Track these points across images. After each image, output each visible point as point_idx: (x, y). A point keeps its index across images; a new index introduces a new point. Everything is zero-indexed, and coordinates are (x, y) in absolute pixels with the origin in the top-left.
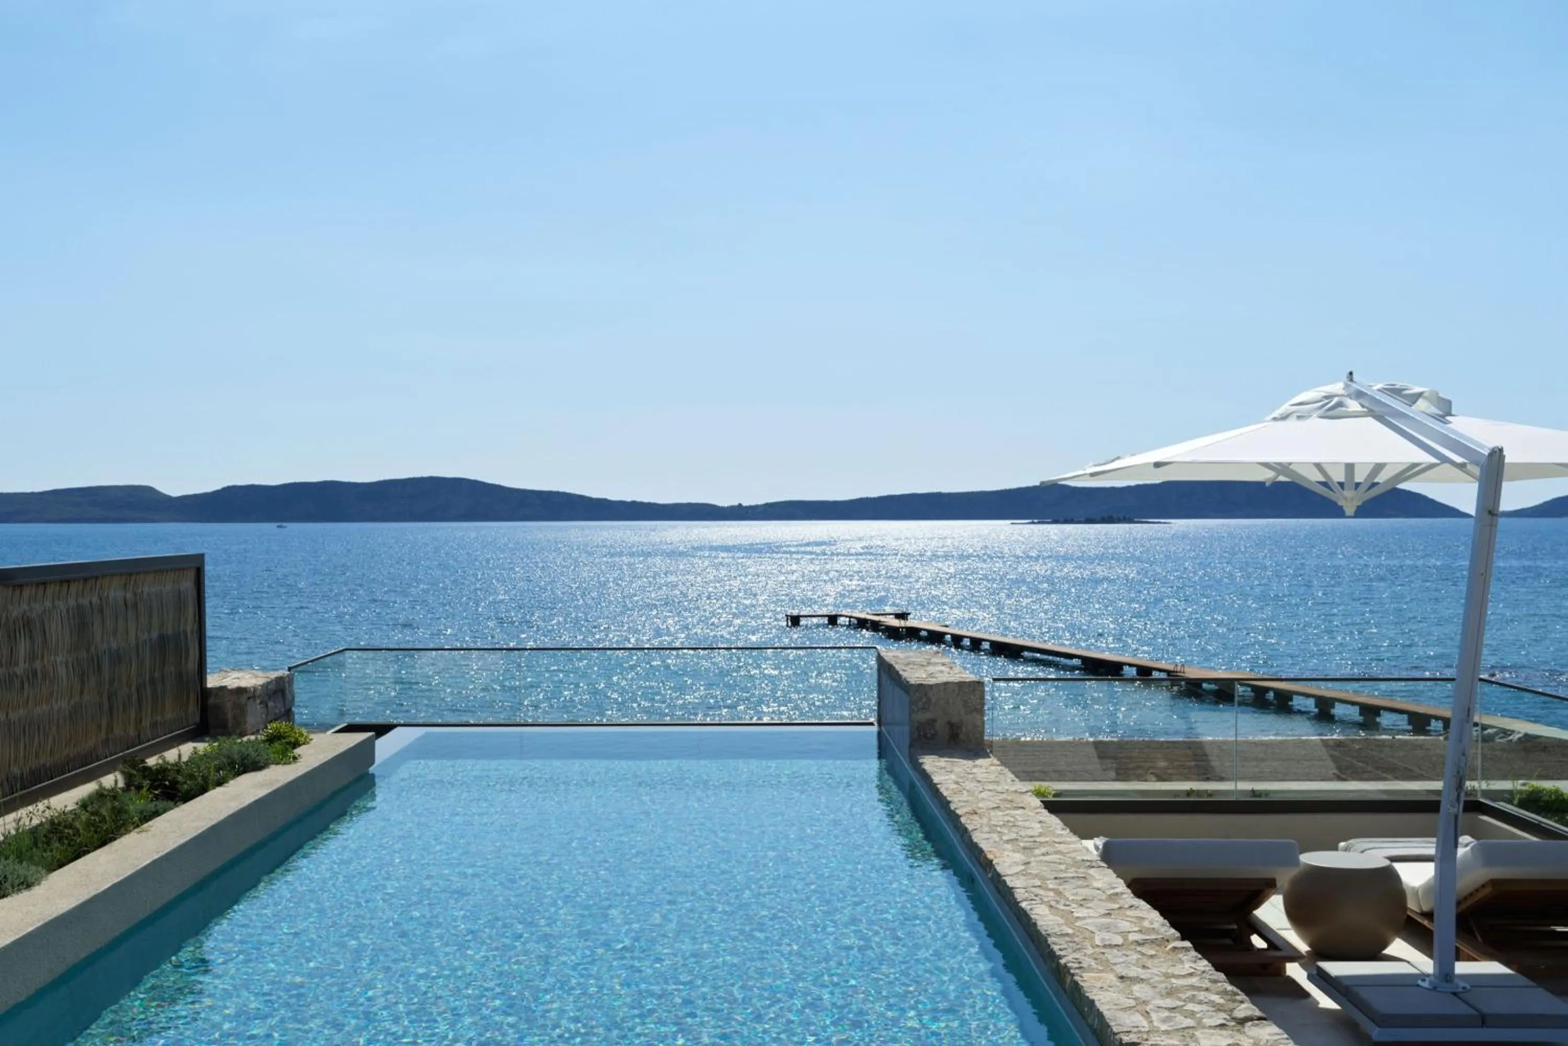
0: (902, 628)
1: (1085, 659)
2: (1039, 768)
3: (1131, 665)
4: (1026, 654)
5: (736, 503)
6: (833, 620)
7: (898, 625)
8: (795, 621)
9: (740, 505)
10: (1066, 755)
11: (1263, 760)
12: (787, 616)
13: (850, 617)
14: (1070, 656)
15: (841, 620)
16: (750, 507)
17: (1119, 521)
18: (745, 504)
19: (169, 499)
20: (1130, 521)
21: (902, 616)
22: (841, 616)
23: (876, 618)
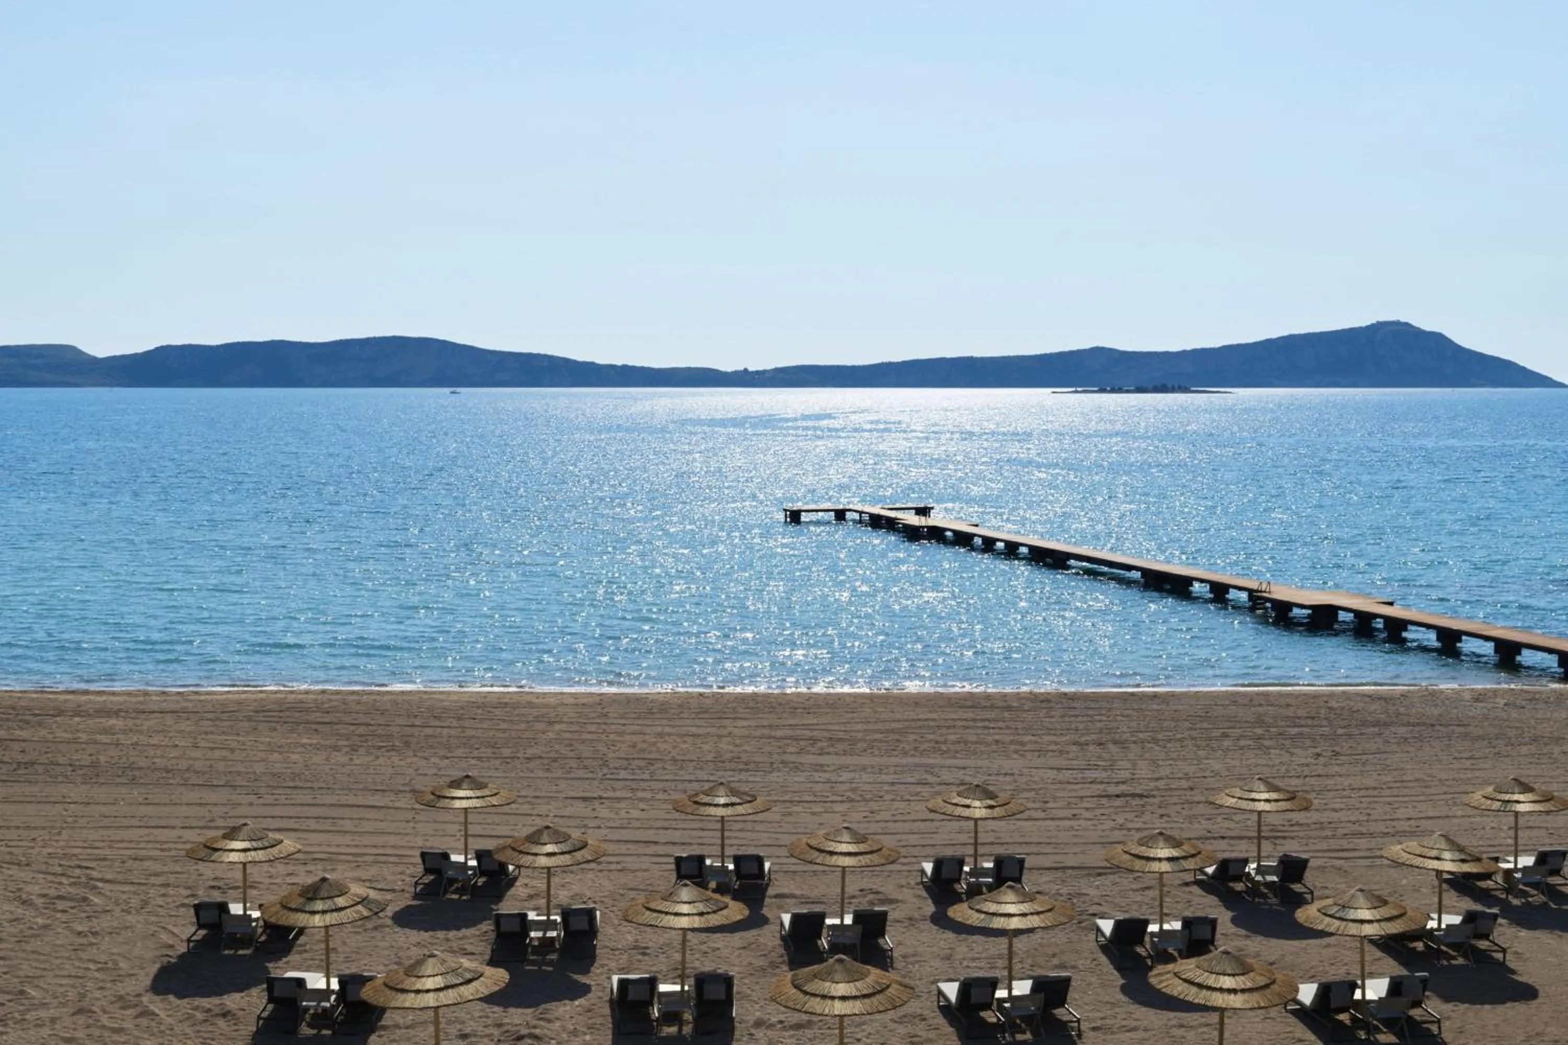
0: (923, 527)
1: (1146, 572)
2: (1094, 737)
3: (1202, 581)
4: (1072, 562)
5: (741, 368)
6: (840, 515)
7: (917, 524)
8: (794, 517)
9: (746, 370)
10: (1128, 716)
11: (1386, 725)
12: (786, 510)
13: (861, 513)
14: (1129, 568)
15: (849, 515)
16: (757, 372)
17: (1173, 390)
18: (751, 369)
19: (94, 360)
20: (1186, 390)
21: (923, 511)
22: (850, 510)
23: (892, 514)
